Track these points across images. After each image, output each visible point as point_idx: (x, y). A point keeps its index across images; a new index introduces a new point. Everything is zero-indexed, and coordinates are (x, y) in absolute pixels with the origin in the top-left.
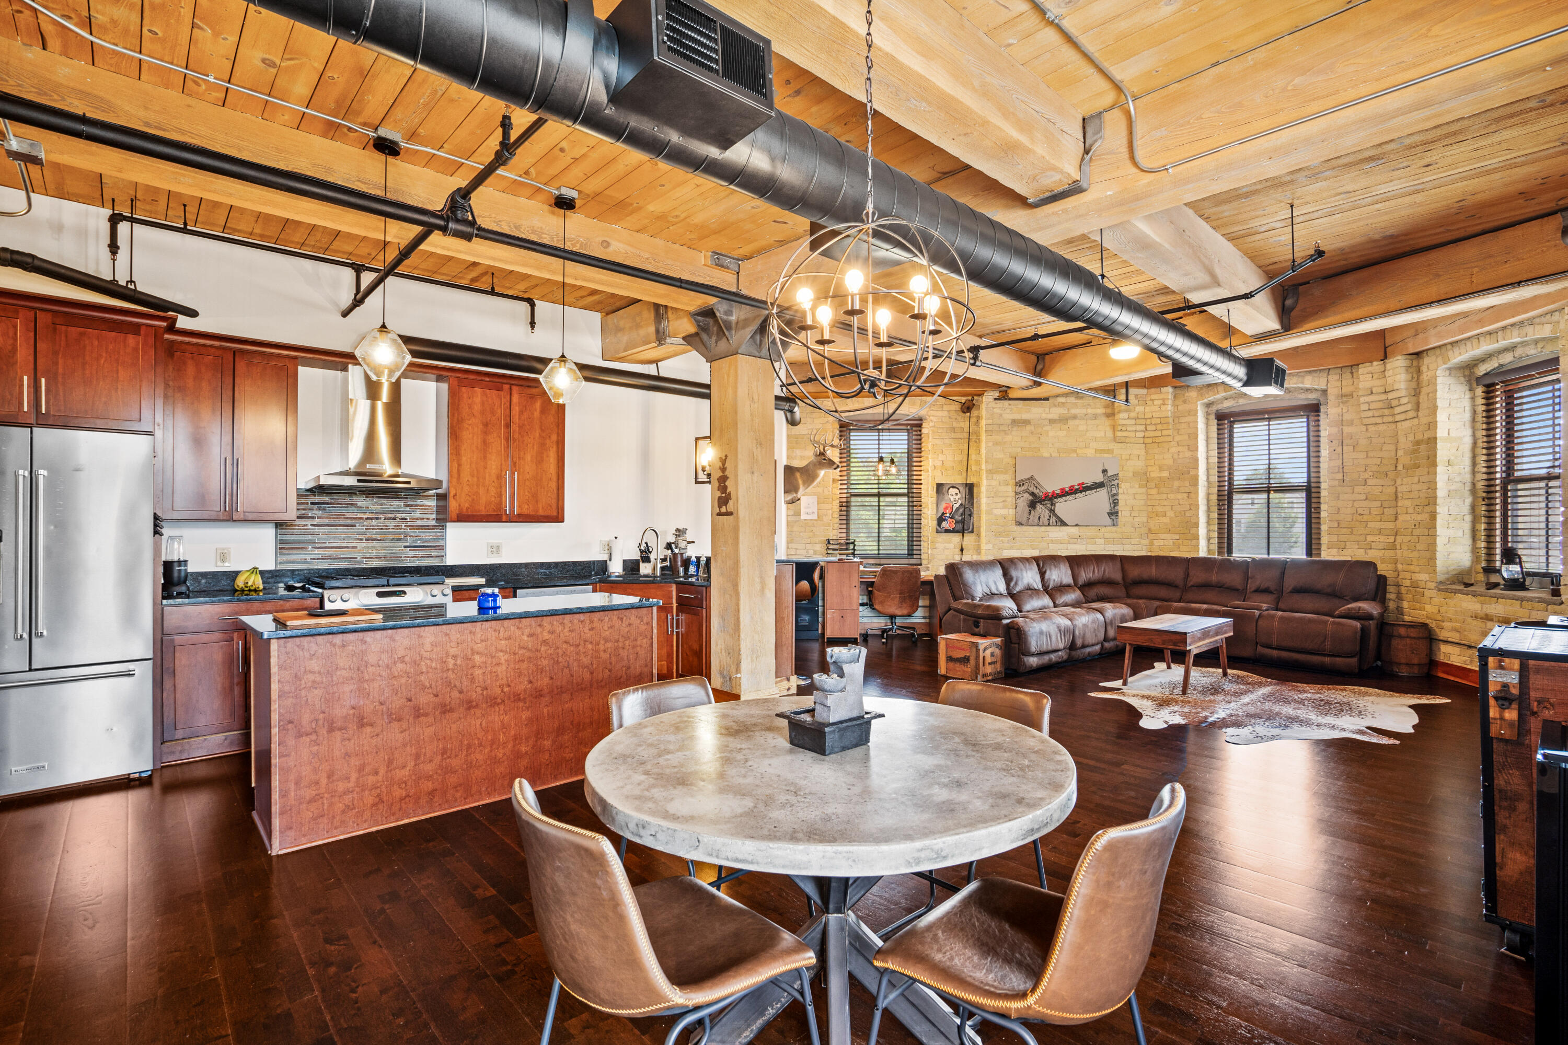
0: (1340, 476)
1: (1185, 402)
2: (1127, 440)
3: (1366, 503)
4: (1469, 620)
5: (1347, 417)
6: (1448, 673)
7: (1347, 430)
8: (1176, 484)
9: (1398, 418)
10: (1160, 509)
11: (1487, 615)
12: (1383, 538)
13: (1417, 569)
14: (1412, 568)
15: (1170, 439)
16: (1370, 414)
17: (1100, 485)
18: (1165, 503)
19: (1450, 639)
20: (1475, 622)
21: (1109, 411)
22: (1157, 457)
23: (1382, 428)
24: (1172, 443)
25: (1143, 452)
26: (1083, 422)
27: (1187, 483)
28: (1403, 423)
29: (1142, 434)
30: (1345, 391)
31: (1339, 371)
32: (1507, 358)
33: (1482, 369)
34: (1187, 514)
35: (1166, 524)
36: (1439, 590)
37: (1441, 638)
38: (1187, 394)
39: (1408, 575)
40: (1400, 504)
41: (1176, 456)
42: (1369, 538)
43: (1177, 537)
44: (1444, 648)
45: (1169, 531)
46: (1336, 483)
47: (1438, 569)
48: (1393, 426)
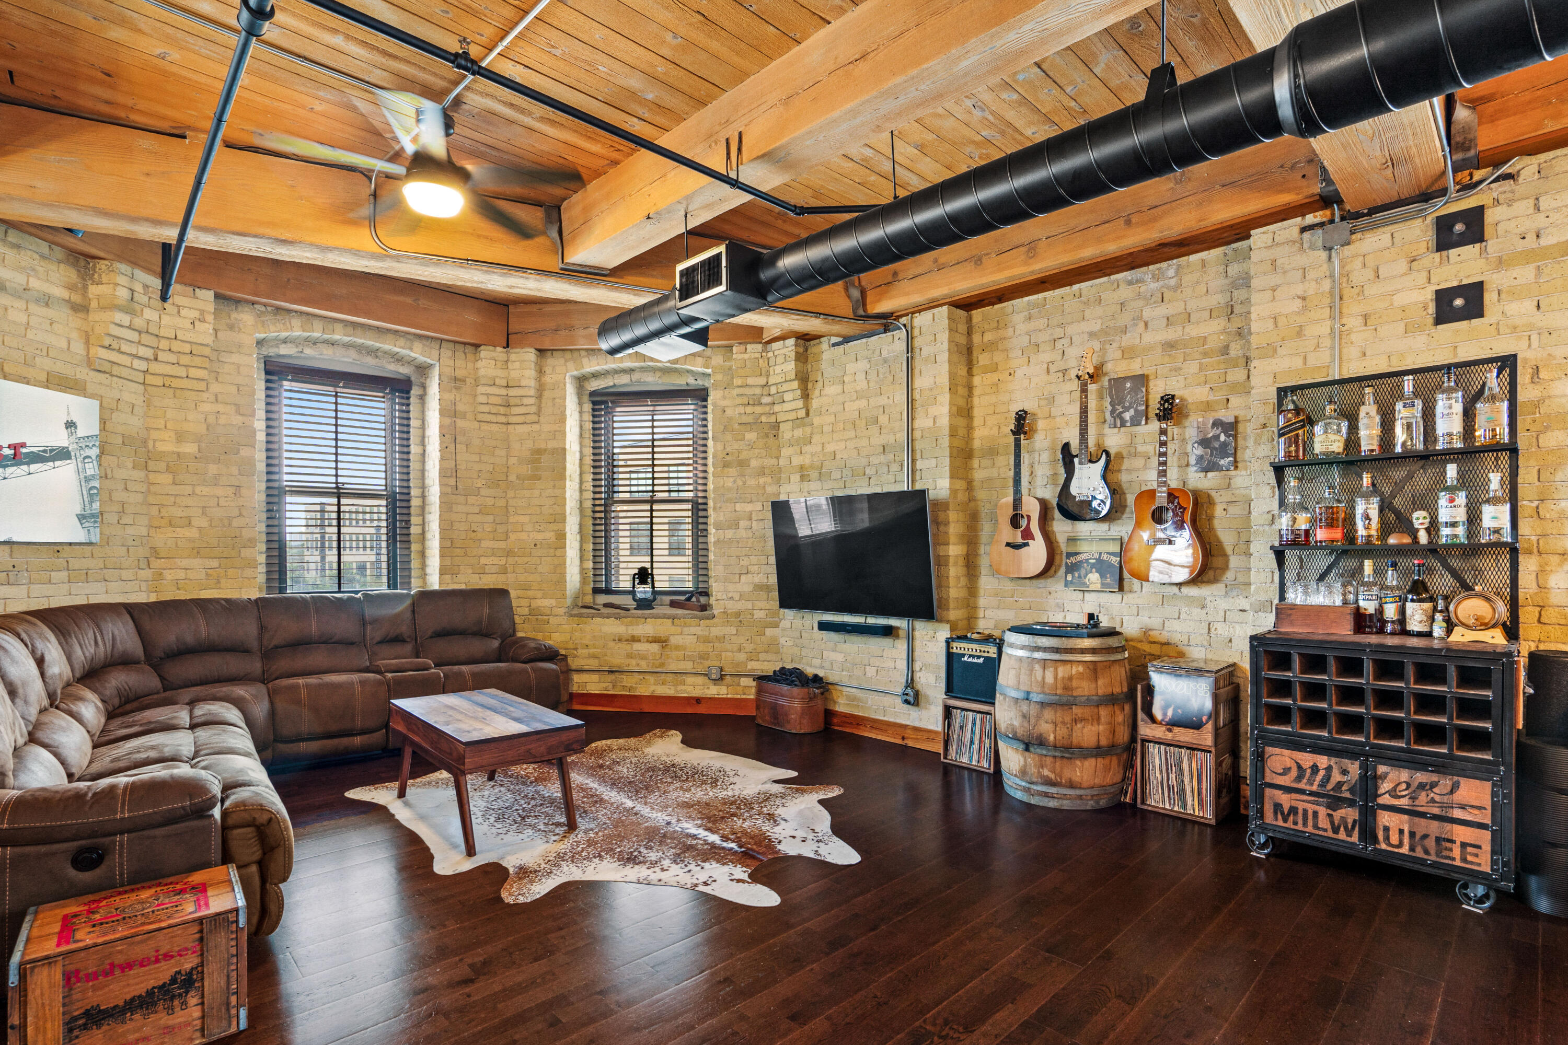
0: (452, 482)
1: (231, 327)
2: (116, 370)
3: (478, 518)
4: (612, 644)
5: (460, 407)
6: (586, 704)
7: (460, 423)
8: (213, 469)
9: (513, 419)
10: (177, 512)
11: (633, 637)
12: (495, 561)
13: (539, 594)
14: (530, 593)
15: (202, 386)
16: (486, 409)
17: (62, 454)
18: (189, 501)
19: (586, 668)
20: (619, 645)
21: (76, 298)
22: (170, 414)
23: (494, 428)
24: (205, 396)
25: (140, 401)
26: (21, 304)
27: (234, 470)
28: (517, 427)
29: (143, 366)
30: (460, 373)
31: (452, 345)
32: (623, 380)
33: (594, 385)
34: (235, 523)
35: (191, 540)
36: (571, 616)
37: (574, 667)
38: (234, 315)
39: (524, 603)
40: (511, 520)
41: (211, 419)
42: (483, 561)
43: (215, 563)
44: (576, 678)
45: (197, 552)
46: (449, 490)
47: (568, 593)
48: (504, 428)
